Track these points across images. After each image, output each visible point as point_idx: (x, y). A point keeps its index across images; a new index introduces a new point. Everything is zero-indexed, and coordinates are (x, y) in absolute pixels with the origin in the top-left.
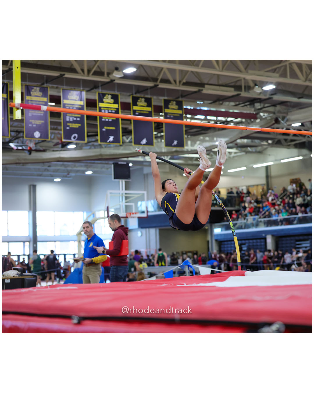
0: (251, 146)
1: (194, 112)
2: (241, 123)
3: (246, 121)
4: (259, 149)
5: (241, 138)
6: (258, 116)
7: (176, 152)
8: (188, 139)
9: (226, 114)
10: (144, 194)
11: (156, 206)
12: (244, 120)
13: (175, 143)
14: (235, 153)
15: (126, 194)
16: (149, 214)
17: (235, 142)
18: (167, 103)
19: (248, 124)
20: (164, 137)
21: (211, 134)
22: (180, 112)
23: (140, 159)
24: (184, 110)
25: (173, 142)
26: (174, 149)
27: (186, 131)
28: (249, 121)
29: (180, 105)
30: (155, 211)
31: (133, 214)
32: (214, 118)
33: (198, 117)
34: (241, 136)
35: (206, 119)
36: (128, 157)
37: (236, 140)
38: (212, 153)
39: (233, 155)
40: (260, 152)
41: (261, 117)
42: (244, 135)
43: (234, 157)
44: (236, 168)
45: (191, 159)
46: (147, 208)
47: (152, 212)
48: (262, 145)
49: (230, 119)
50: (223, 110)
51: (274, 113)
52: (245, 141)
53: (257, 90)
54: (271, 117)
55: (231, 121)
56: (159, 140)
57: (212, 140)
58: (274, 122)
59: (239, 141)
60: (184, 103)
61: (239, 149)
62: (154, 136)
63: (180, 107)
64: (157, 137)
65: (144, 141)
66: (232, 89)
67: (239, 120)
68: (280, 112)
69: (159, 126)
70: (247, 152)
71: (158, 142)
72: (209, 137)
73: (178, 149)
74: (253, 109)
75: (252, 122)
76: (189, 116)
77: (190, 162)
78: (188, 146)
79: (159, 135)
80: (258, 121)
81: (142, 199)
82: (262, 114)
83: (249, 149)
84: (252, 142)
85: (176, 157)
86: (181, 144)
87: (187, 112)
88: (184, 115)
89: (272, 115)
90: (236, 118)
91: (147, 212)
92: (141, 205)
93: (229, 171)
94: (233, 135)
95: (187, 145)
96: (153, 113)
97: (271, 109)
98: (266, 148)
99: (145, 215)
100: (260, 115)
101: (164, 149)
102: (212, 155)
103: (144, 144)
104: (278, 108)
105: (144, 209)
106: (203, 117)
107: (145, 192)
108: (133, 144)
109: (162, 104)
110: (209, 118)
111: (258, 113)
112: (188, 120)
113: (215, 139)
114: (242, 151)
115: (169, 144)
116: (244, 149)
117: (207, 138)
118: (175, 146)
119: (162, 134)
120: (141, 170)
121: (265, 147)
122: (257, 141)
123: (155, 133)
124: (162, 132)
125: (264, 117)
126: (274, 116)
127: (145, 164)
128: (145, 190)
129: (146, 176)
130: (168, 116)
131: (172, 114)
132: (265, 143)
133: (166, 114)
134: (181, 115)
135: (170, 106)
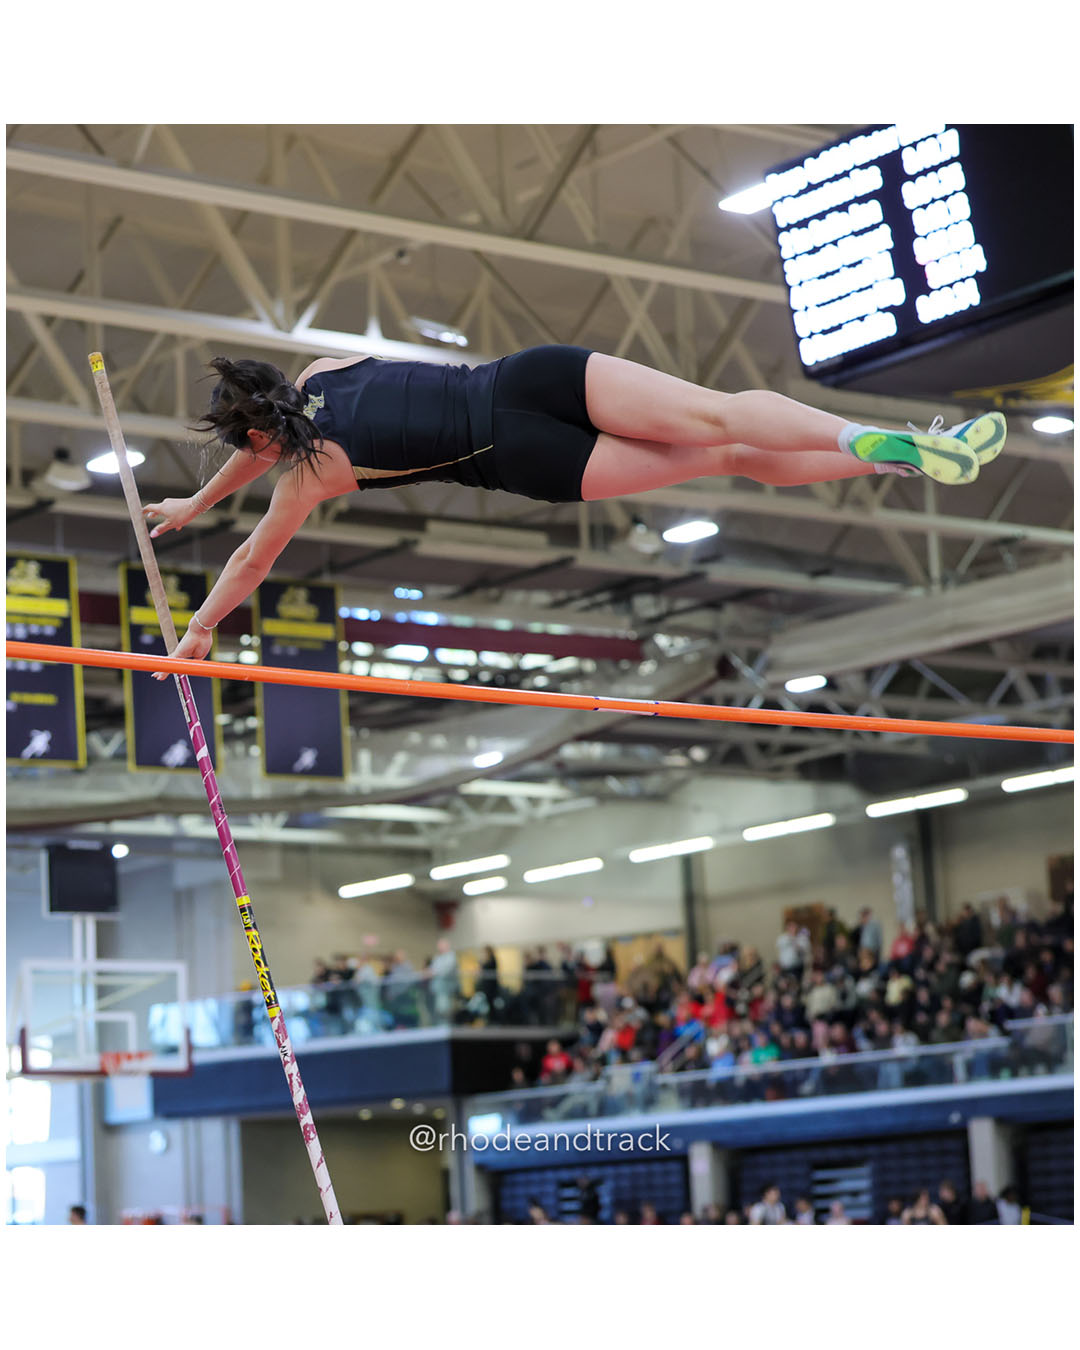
0: (620, 774)
1: (384, 634)
2: (577, 675)
3: (599, 668)
4: (653, 783)
5: (581, 738)
6: (647, 648)
7: (311, 796)
8: (358, 743)
9: (517, 642)
10: (173, 976)
11: (227, 1025)
12: (589, 666)
13: (308, 758)
14: (556, 801)
15: (100, 974)
16: (200, 1058)
17: (555, 758)
18: (271, 597)
19: (605, 680)
20: (261, 737)
21: (454, 722)
22: (326, 632)
23: (160, 826)
24: (341, 626)
25: (297, 756)
26: (302, 785)
27: (352, 710)
28: (610, 669)
29: (324, 604)
30: (223, 1045)
31: (129, 1057)
32: (466, 657)
33: (400, 651)
34: (579, 729)
35: (432, 661)
36: (108, 820)
37: (556, 749)
38: (458, 803)
39: (545, 809)
40: (658, 798)
41: (660, 657)
42: (592, 724)
43: (550, 818)
44: (561, 863)
45: (374, 825)
46: (188, 1033)
47: (211, 1049)
48: (665, 770)
49: (531, 661)
50: (503, 624)
51: (713, 636)
52: (596, 751)
53: (642, 541)
54: (700, 651)
55: (539, 671)
56: (240, 748)
57: (458, 749)
58: (711, 672)
59: (570, 752)
60: (340, 595)
61: (573, 783)
62: (219, 733)
63: (327, 614)
64: (230, 737)
65: (178, 753)
66: (540, 539)
67: (568, 663)
68: (735, 631)
69: (237, 694)
70: (605, 798)
71: (234, 756)
72: (447, 733)
73: (320, 784)
74: (626, 621)
75: (624, 673)
76: (362, 648)
77: (368, 840)
78: (362, 773)
79: (239, 727)
80: (647, 667)
81: (165, 992)
82: (662, 640)
83: (613, 784)
84: (624, 754)
85: (308, 819)
86: (331, 765)
87: (356, 630)
88: (343, 646)
89: (703, 644)
90: (557, 657)
91: (191, 1048)
92: (164, 1021)
93: (533, 876)
94: (545, 728)
95: (356, 768)
97: (703, 619)
98: (682, 783)
99: (178, 1064)
100: (656, 645)
101: (260, 785)
102: (458, 812)
103: (179, 767)
104: (731, 614)
105: (176, 1037)
106: (419, 653)
107: (180, 968)
108: (131, 764)
110: (445, 655)
111: (646, 639)
112: (361, 668)
113: (471, 743)
114: (582, 794)
115: (279, 763)
116: (591, 785)
117: (439, 741)
118: (307, 773)
119: (253, 722)
120: (166, 871)
121: (678, 775)
122: (644, 753)
123: (222, 719)
124: (252, 713)
125: (672, 653)
126: (715, 650)
127: (180, 847)
128: (179, 957)
129: (184, 900)
130: (277, 649)
131: (293, 639)
132: (677, 760)
133: (267, 642)
134: (331, 646)
135: (285, 609)
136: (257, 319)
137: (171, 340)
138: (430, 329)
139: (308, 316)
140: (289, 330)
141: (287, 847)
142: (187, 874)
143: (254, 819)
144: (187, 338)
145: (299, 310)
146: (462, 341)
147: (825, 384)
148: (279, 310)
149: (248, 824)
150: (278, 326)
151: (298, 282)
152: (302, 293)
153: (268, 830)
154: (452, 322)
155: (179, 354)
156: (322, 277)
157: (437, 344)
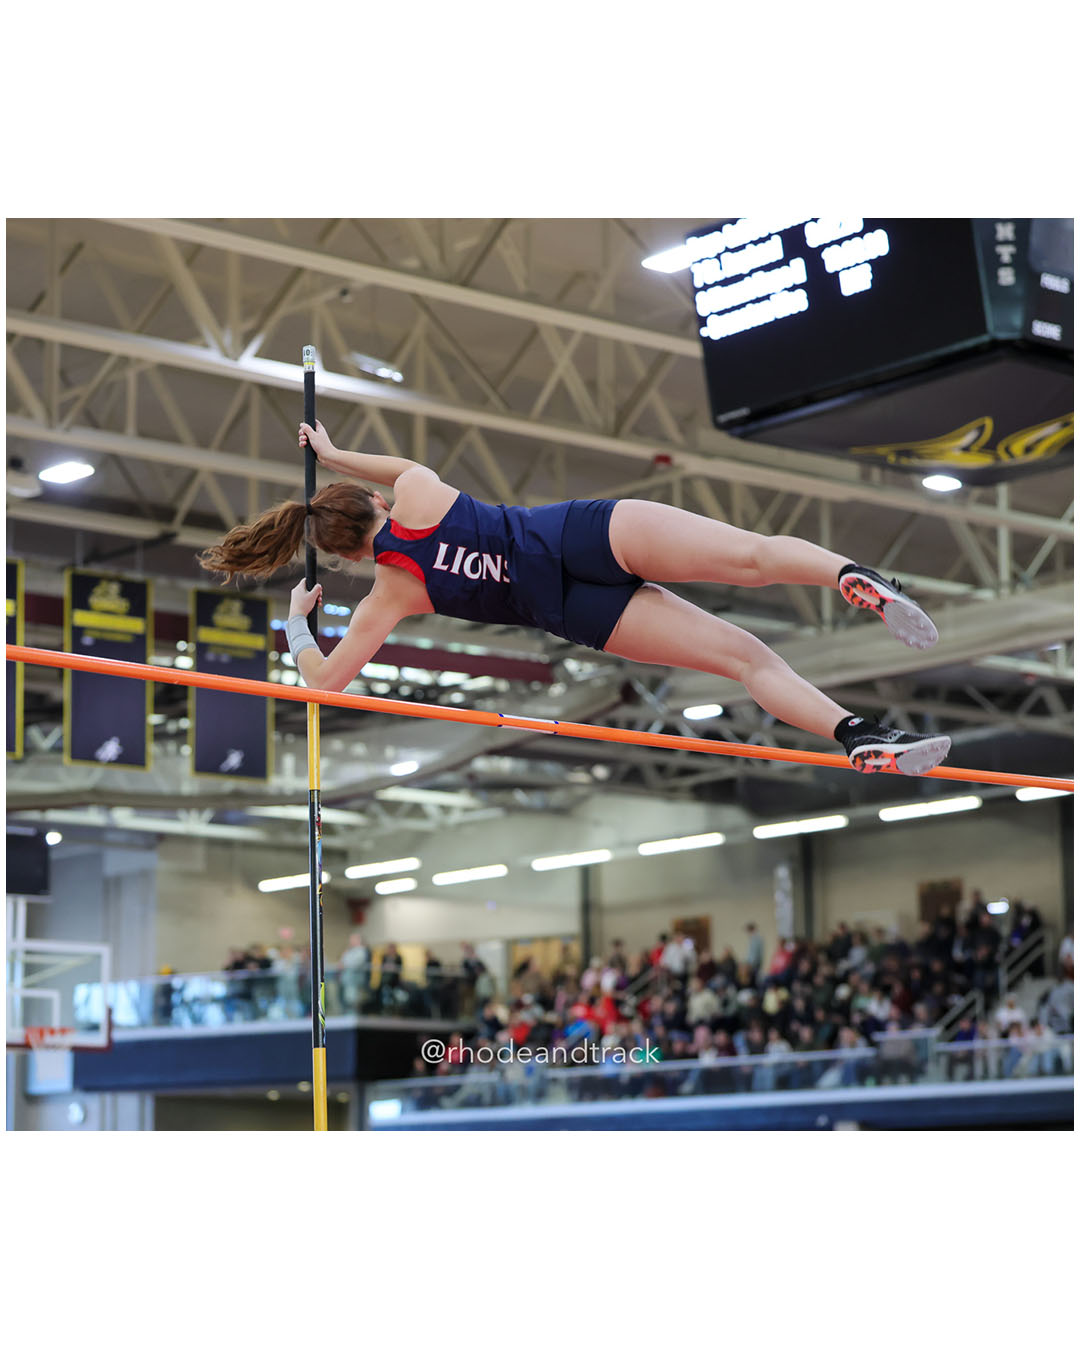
0: (527, 787)
2: (492, 693)
3: (512, 688)
4: (557, 798)
5: (492, 752)
6: (557, 672)
7: (237, 795)
8: (283, 747)
9: (436, 660)
10: (98, 957)
12: (503, 685)
13: (234, 759)
14: (466, 810)
15: (29, 952)
16: (119, 1036)
17: (466, 770)
18: (207, 606)
19: (517, 700)
20: (191, 737)
21: (375, 732)
22: (258, 642)
23: (93, 817)
24: (272, 637)
25: (225, 757)
26: (229, 785)
27: (278, 717)
28: (522, 689)
29: (257, 616)
30: (143, 1025)
31: (53, 1032)
32: (389, 672)
34: (490, 744)
36: (43, 809)
37: (468, 761)
38: (375, 808)
39: (456, 817)
40: (561, 811)
41: (569, 680)
42: (502, 740)
43: (460, 826)
44: (469, 868)
46: (110, 1012)
47: (130, 1028)
48: (570, 785)
49: (449, 678)
50: (425, 643)
52: (506, 765)
54: (607, 677)
55: (455, 688)
56: (171, 746)
57: (377, 757)
58: (615, 697)
59: (481, 765)
60: (273, 608)
61: (484, 794)
62: (149, 733)
63: (259, 625)
64: (161, 735)
65: (111, 749)
67: (483, 682)
69: (171, 696)
70: (511, 809)
71: (166, 754)
72: (367, 742)
73: (245, 784)
74: (538, 645)
75: (535, 694)
77: (288, 838)
78: (285, 776)
79: (172, 727)
80: (557, 690)
81: (89, 973)
82: (571, 665)
83: (520, 797)
84: (532, 770)
85: (232, 816)
86: (255, 767)
88: (273, 656)
89: (609, 670)
90: (474, 675)
91: (111, 1025)
92: (87, 1000)
93: (441, 879)
94: (461, 740)
95: (279, 770)
96: (150, 642)
98: (584, 799)
99: (99, 1040)
100: (566, 670)
101: (190, 783)
102: (374, 816)
103: (110, 762)
105: (98, 1015)
107: (105, 951)
108: (66, 758)
109: (189, 608)
111: (557, 662)
112: (289, 677)
113: (390, 752)
114: (490, 805)
115: (206, 763)
116: (499, 796)
117: (359, 749)
118: (233, 773)
119: (185, 723)
120: (96, 859)
121: (580, 791)
122: (550, 769)
123: (154, 719)
124: (184, 714)
125: (580, 678)
126: (620, 676)
127: (111, 837)
128: (105, 940)
129: (112, 886)
130: (210, 656)
131: (226, 647)
132: (580, 777)
133: (202, 649)
134: (262, 655)
135: (220, 618)
136: (206, 346)
137: (124, 361)
138: (368, 364)
139: (254, 346)
140: (236, 359)
141: (213, 842)
142: (116, 862)
143: (182, 814)
144: (139, 361)
145: (247, 340)
146: (398, 377)
147: (733, 435)
148: (228, 339)
149: (176, 819)
150: (226, 354)
151: (246, 314)
152: (250, 325)
153: (195, 824)
154: (389, 359)
155: (131, 375)
156: (269, 310)
157: (374, 378)
